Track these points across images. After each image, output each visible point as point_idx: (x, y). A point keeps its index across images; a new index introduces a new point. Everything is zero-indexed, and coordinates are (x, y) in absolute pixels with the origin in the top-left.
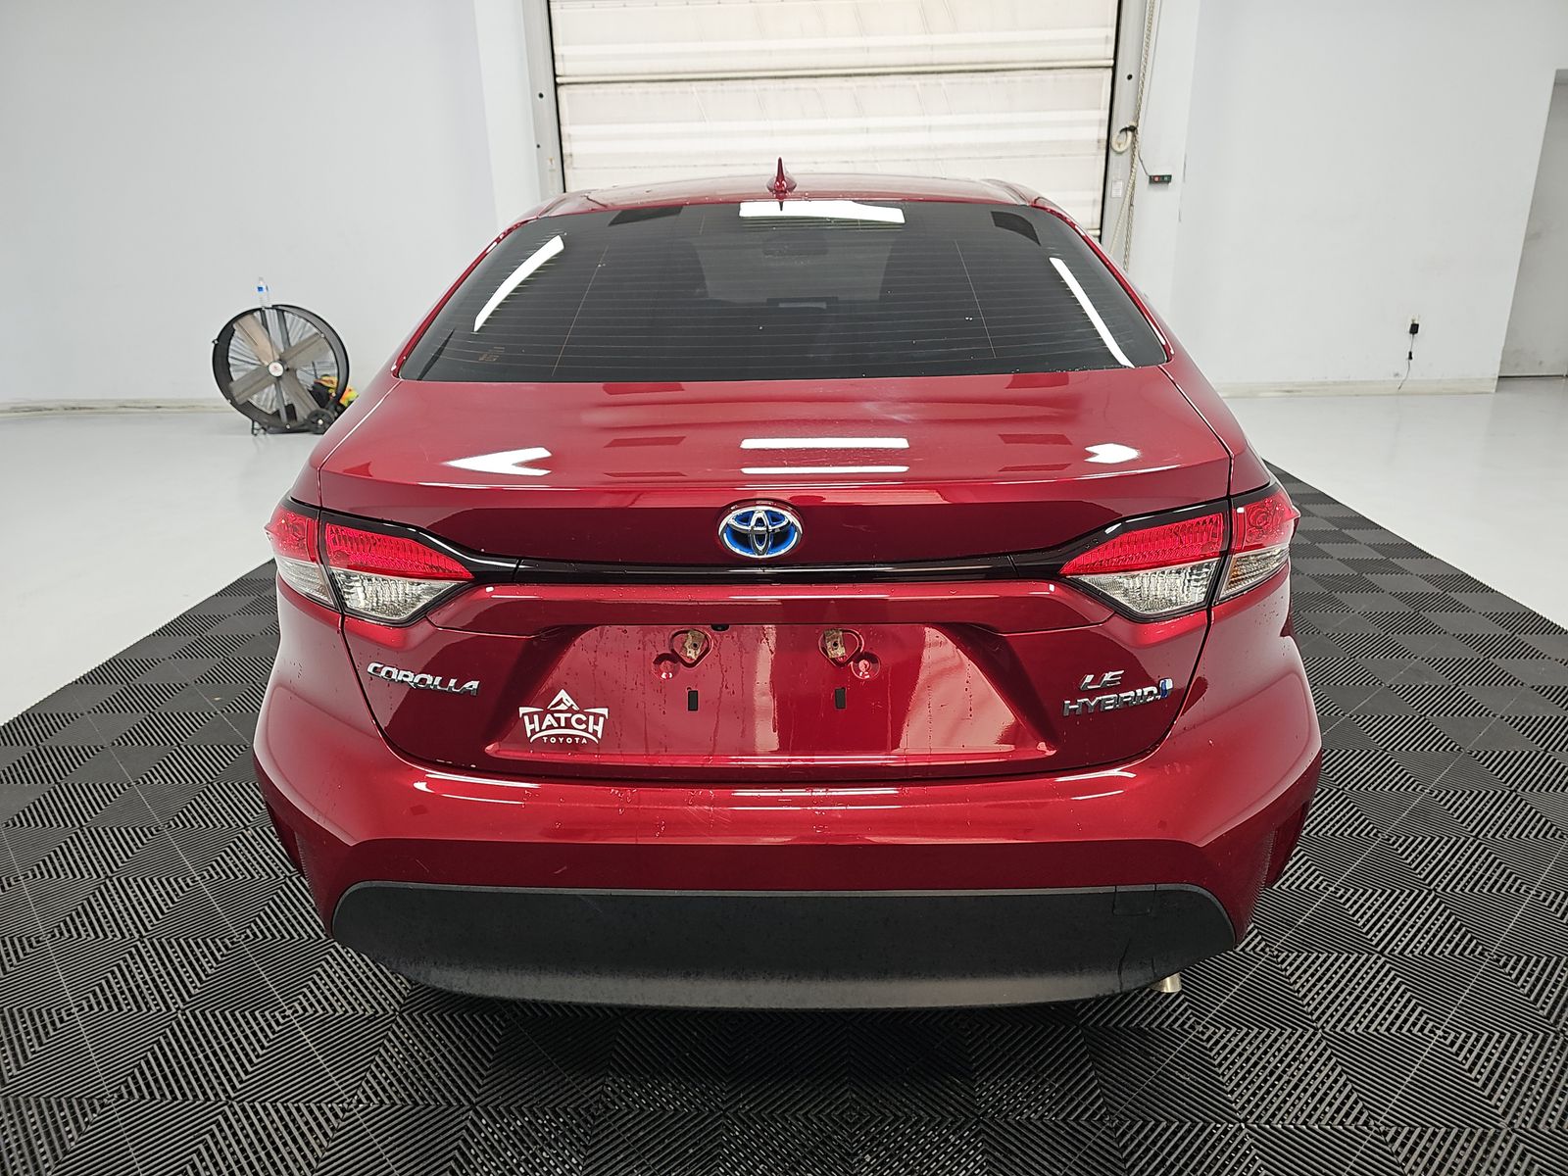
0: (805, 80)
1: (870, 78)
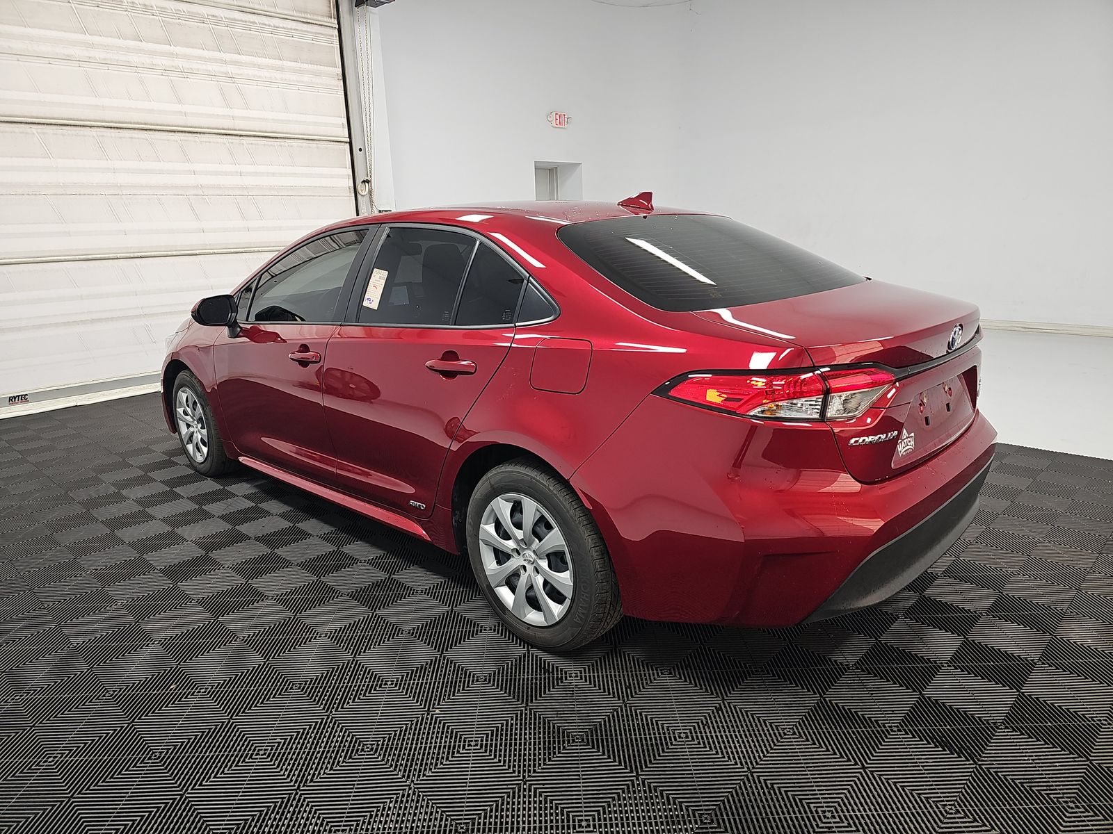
0: (137, 131)
1: (190, 135)
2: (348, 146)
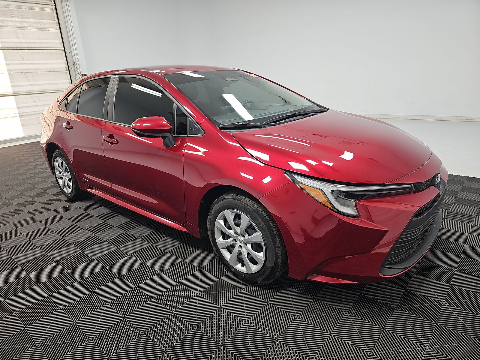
2: (64, 51)
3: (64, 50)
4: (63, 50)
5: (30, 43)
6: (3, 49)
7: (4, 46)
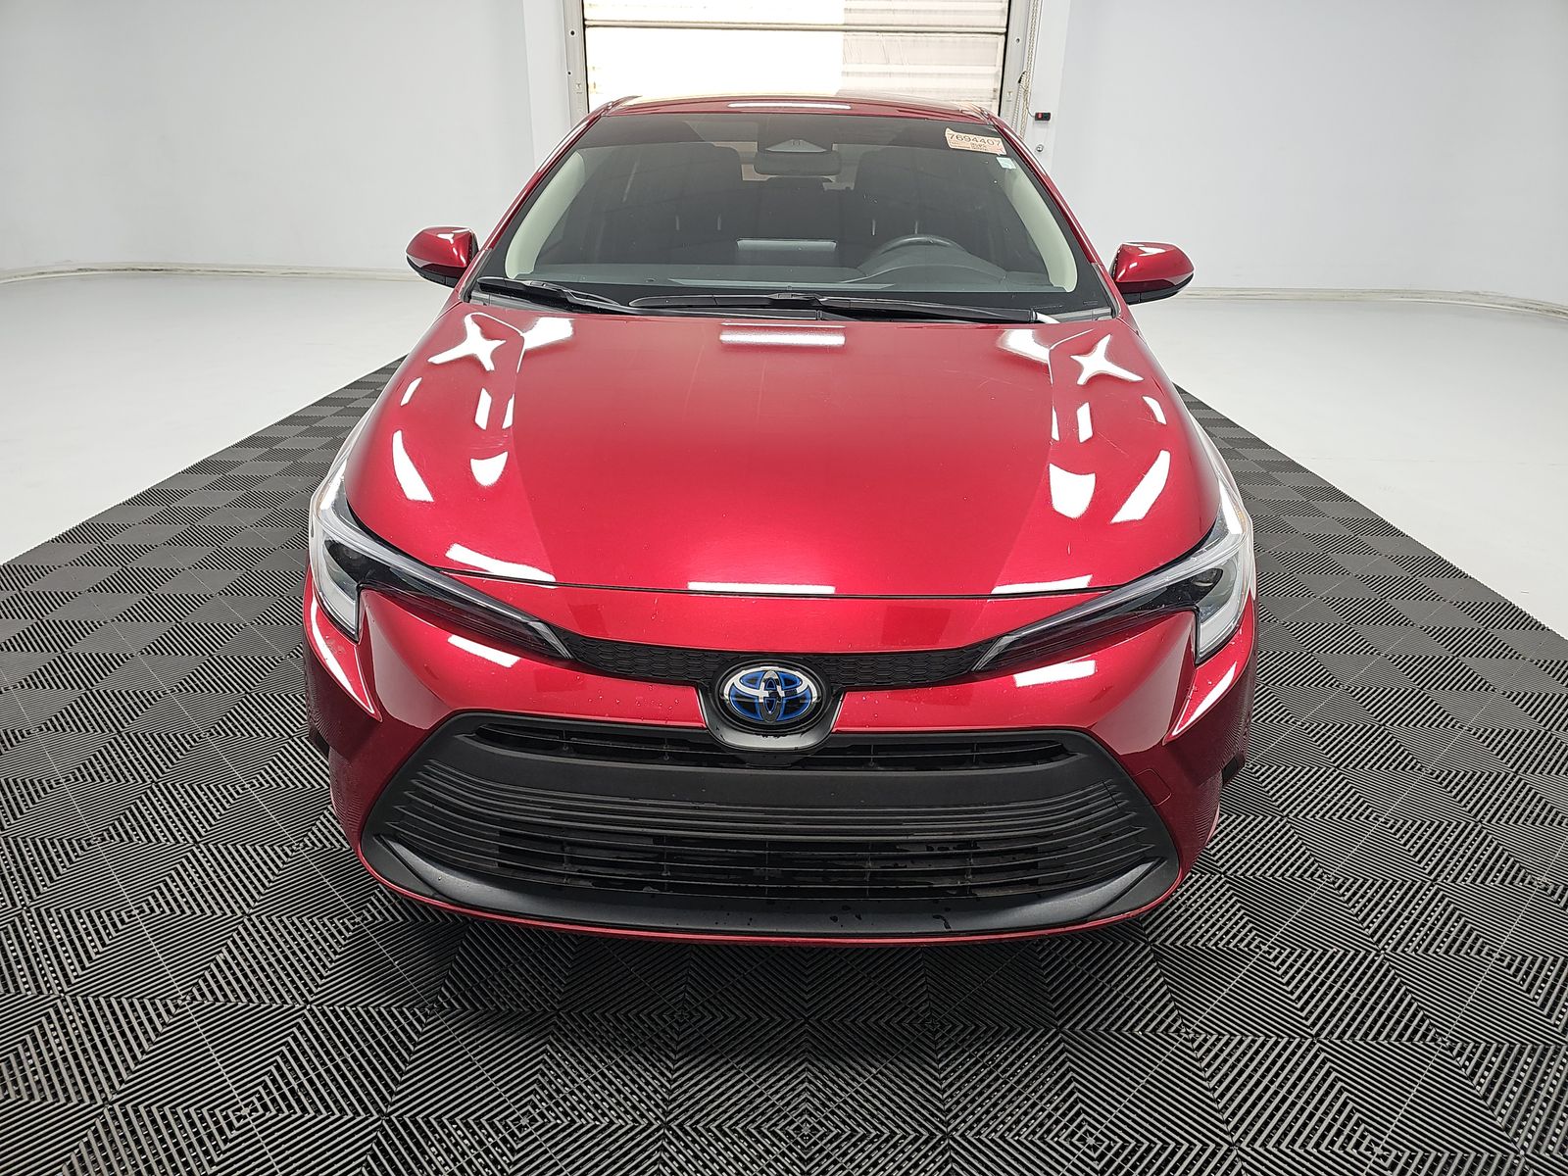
2: (1003, 37)
3: (1006, 34)
4: (1001, 34)
5: (918, 11)
6: (846, 31)
7: (851, 22)
